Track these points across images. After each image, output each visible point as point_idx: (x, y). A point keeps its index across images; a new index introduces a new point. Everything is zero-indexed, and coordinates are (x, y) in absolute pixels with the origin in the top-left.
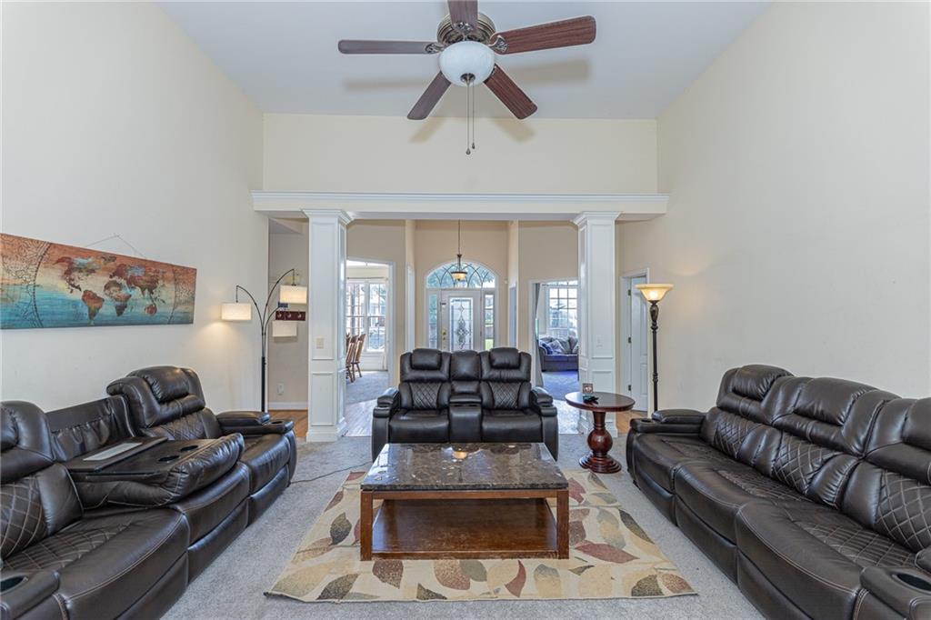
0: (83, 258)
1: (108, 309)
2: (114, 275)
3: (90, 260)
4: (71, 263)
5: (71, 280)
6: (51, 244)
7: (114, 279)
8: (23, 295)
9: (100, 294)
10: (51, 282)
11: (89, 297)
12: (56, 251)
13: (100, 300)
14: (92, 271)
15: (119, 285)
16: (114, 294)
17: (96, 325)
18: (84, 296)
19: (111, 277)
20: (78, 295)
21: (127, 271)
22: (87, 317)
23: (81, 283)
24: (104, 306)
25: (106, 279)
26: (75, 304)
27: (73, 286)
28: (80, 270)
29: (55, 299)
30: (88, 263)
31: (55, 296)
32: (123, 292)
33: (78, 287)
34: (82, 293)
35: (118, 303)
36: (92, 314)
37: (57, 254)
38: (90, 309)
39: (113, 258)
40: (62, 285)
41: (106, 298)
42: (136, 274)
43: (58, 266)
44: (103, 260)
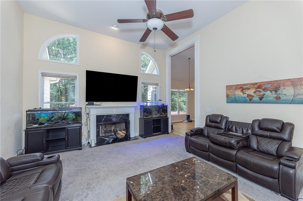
0: (246, 86)
1: (256, 98)
2: (257, 88)
3: (248, 86)
4: (243, 88)
5: (243, 92)
6: (237, 85)
7: (257, 90)
8: (233, 96)
9: (253, 94)
10: (239, 93)
11: (249, 95)
12: (239, 86)
13: (252, 96)
14: (249, 89)
15: (260, 92)
16: (258, 94)
17: (252, 103)
18: (247, 96)
19: (256, 89)
20: (246, 95)
21: (262, 86)
22: (249, 101)
23: (246, 92)
24: (254, 98)
25: (254, 90)
26: (245, 98)
27: (244, 93)
28: (245, 89)
29: (240, 97)
30: (248, 87)
31: (240, 96)
32: (261, 93)
33: (245, 93)
34: (247, 95)
35: (260, 97)
36: (250, 100)
37: (239, 87)
38: (249, 99)
39: (256, 84)
40: (241, 94)
41: (254, 95)
42: (267, 87)
43: (240, 89)
44: (252, 85)
